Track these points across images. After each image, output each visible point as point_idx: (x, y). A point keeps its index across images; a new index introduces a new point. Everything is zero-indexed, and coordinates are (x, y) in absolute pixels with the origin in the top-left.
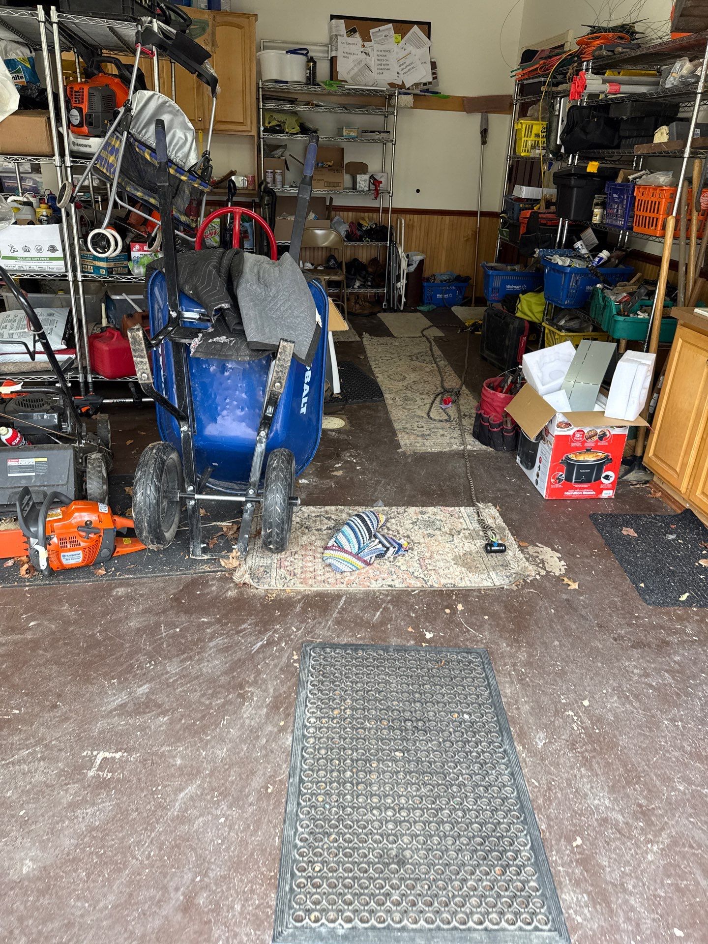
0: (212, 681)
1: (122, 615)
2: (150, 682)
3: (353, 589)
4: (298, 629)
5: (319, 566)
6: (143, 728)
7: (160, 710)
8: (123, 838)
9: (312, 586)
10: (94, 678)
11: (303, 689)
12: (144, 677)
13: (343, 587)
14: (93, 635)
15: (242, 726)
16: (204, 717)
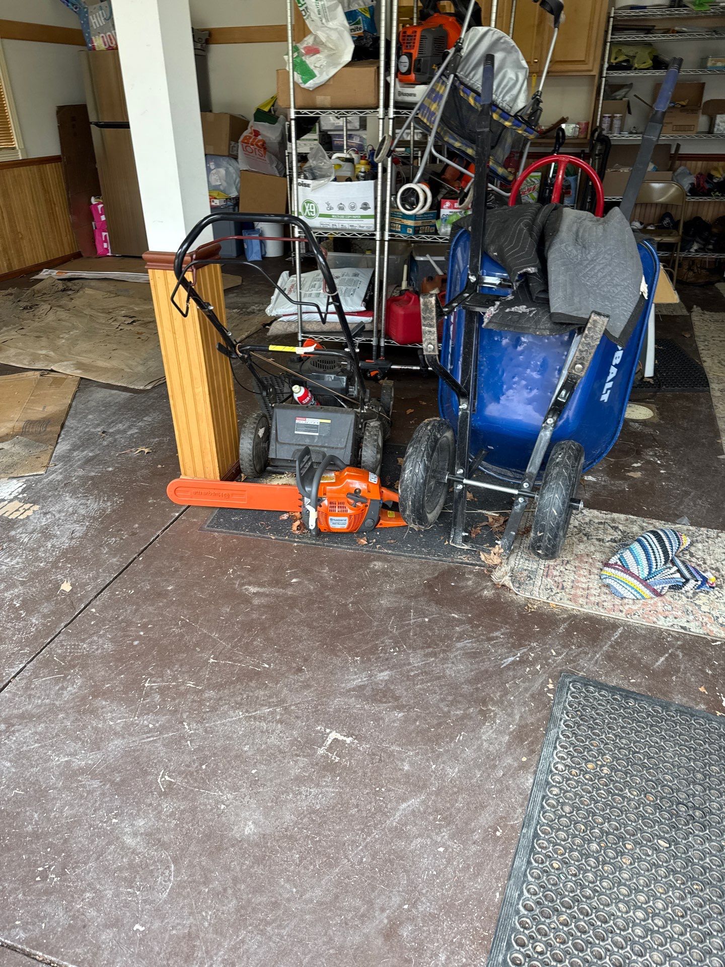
0: (454, 687)
1: (375, 590)
2: (391, 669)
3: (634, 621)
4: (558, 654)
5: (595, 584)
6: (377, 719)
7: (396, 703)
8: (340, 831)
9: (582, 606)
10: (340, 650)
11: (555, 725)
12: (387, 663)
13: (621, 616)
14: (346, 605)
15: (479, 748)
16: (439, 725)
